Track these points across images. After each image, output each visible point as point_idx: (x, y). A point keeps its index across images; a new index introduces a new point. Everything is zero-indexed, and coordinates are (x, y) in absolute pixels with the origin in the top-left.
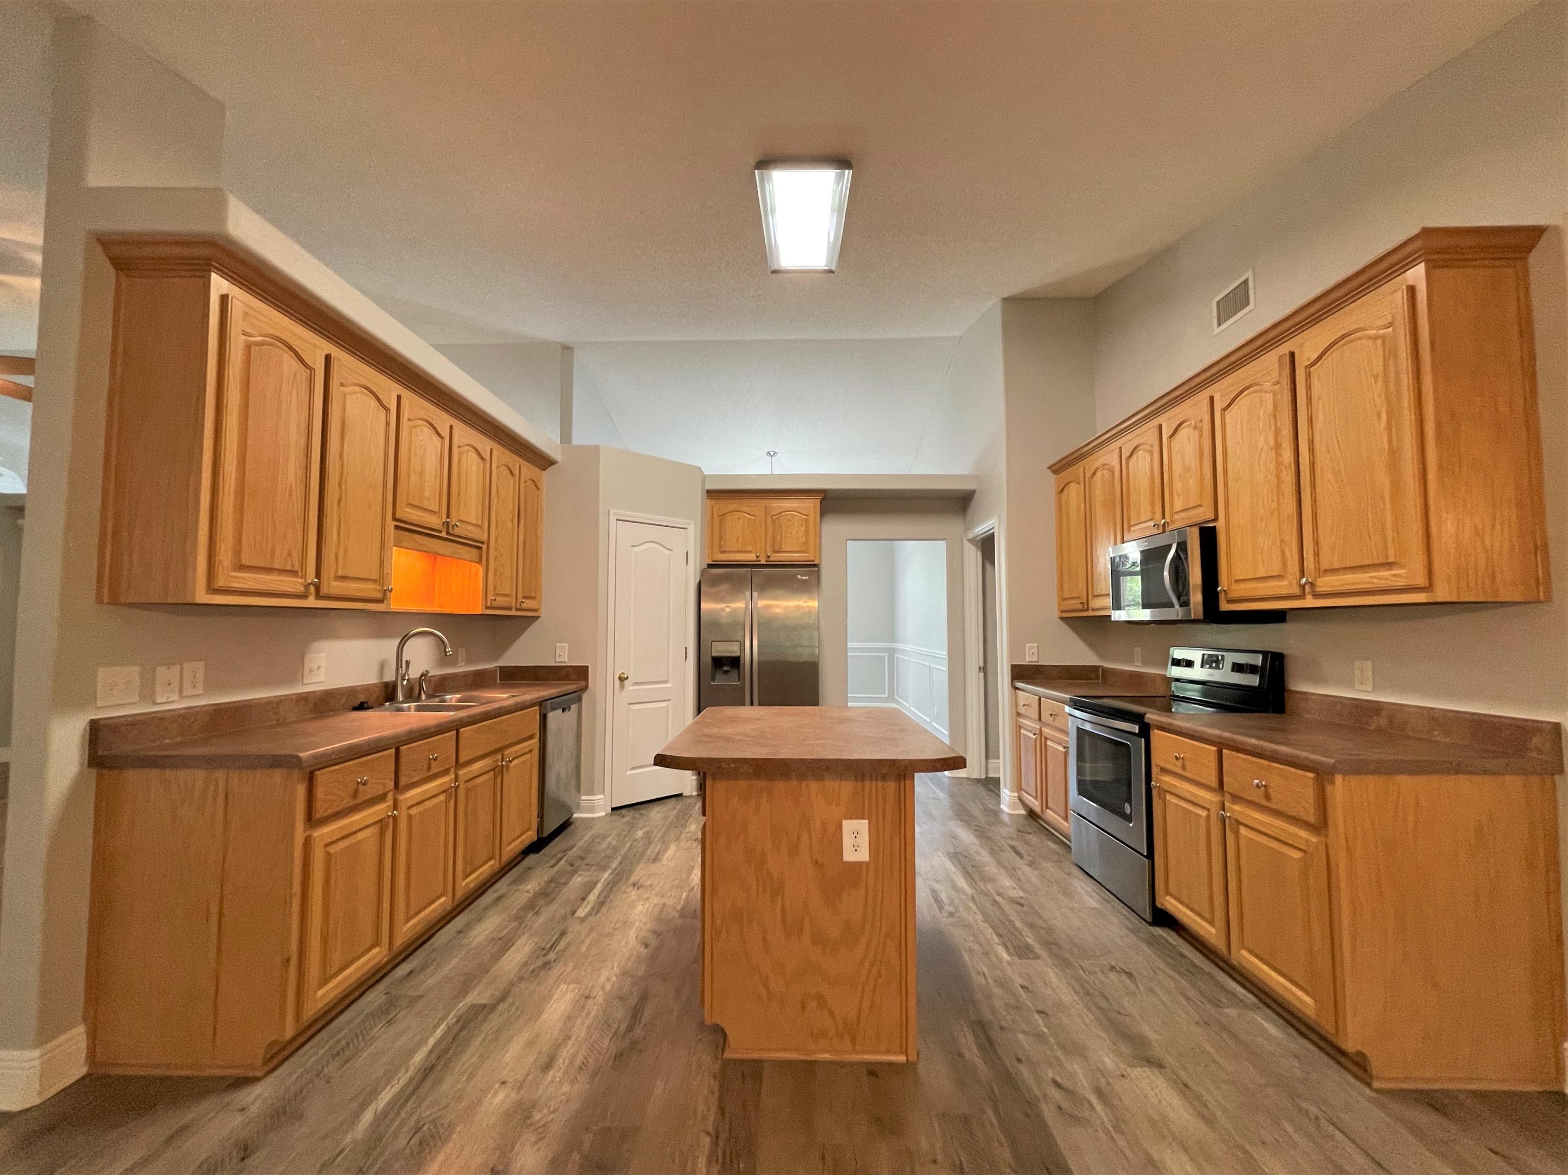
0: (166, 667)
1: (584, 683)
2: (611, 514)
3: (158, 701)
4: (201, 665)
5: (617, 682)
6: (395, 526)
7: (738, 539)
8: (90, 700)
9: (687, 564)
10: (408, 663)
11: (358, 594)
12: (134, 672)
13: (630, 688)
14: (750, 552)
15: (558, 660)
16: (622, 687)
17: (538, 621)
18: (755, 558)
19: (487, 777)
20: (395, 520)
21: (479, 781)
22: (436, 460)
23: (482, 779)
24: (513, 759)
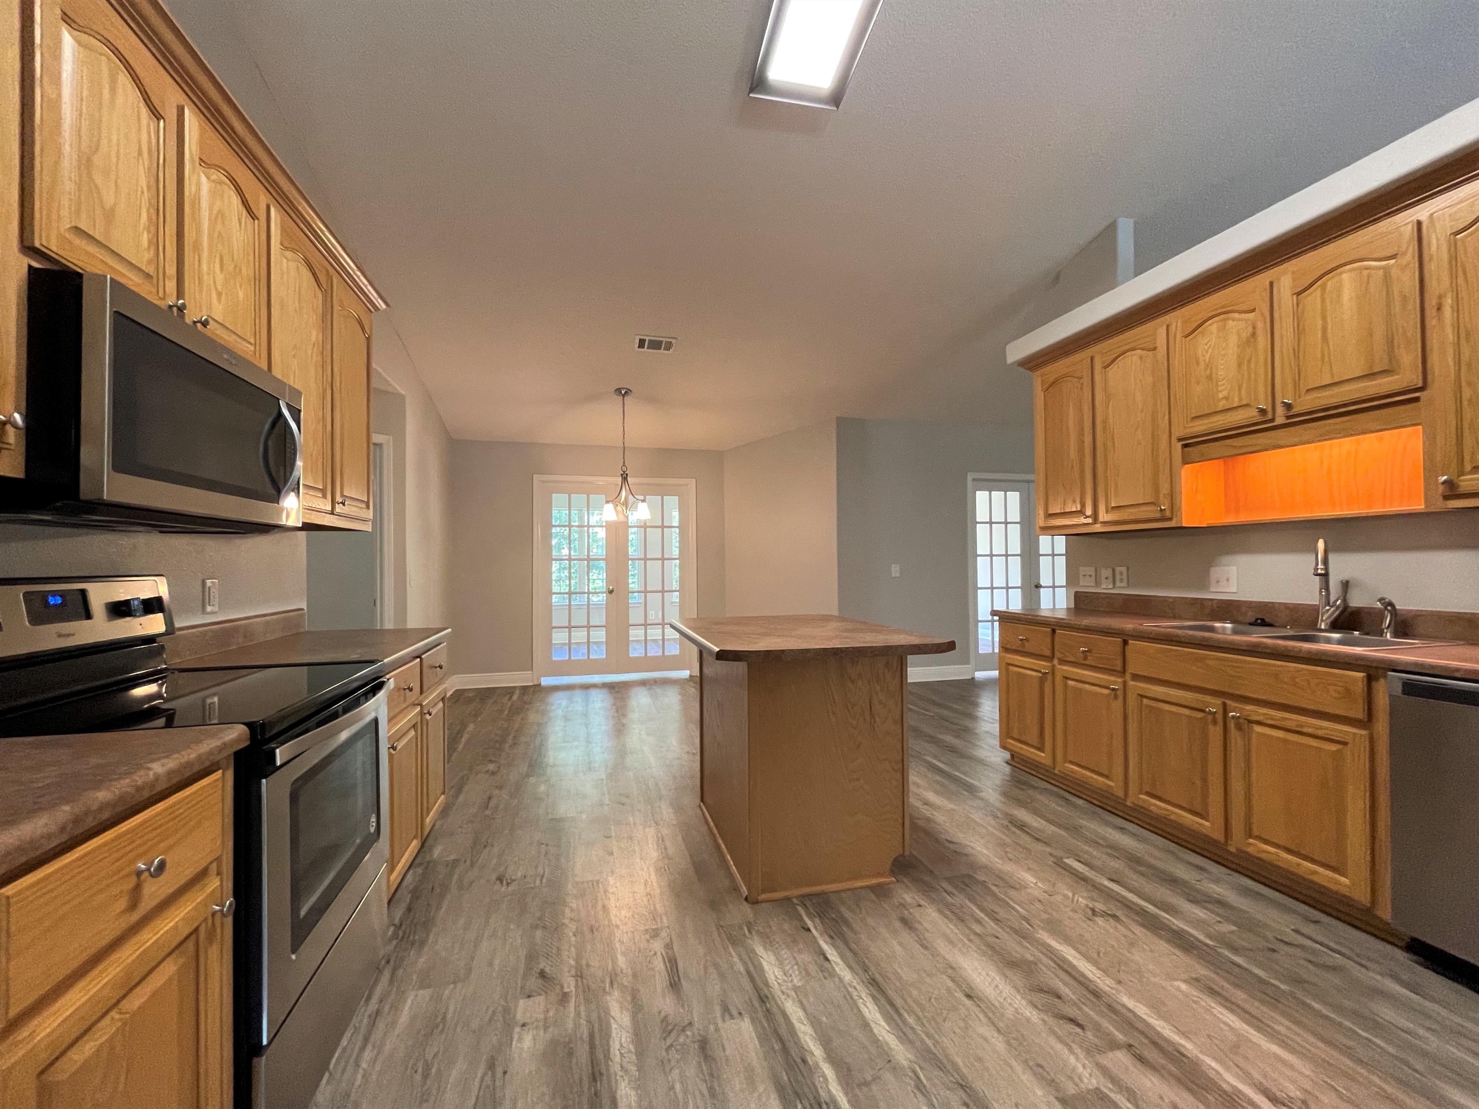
0: (1105, 569)
3: (1102, 587)
4: (1124, 570)
6: (1182, 445)
12: (1092, 571)
19: (1186, 712)
20: (1180, 440)
21: (1167, 707)
22: (1238, 347)
23: (1174, 709)
24: (1259, 723)
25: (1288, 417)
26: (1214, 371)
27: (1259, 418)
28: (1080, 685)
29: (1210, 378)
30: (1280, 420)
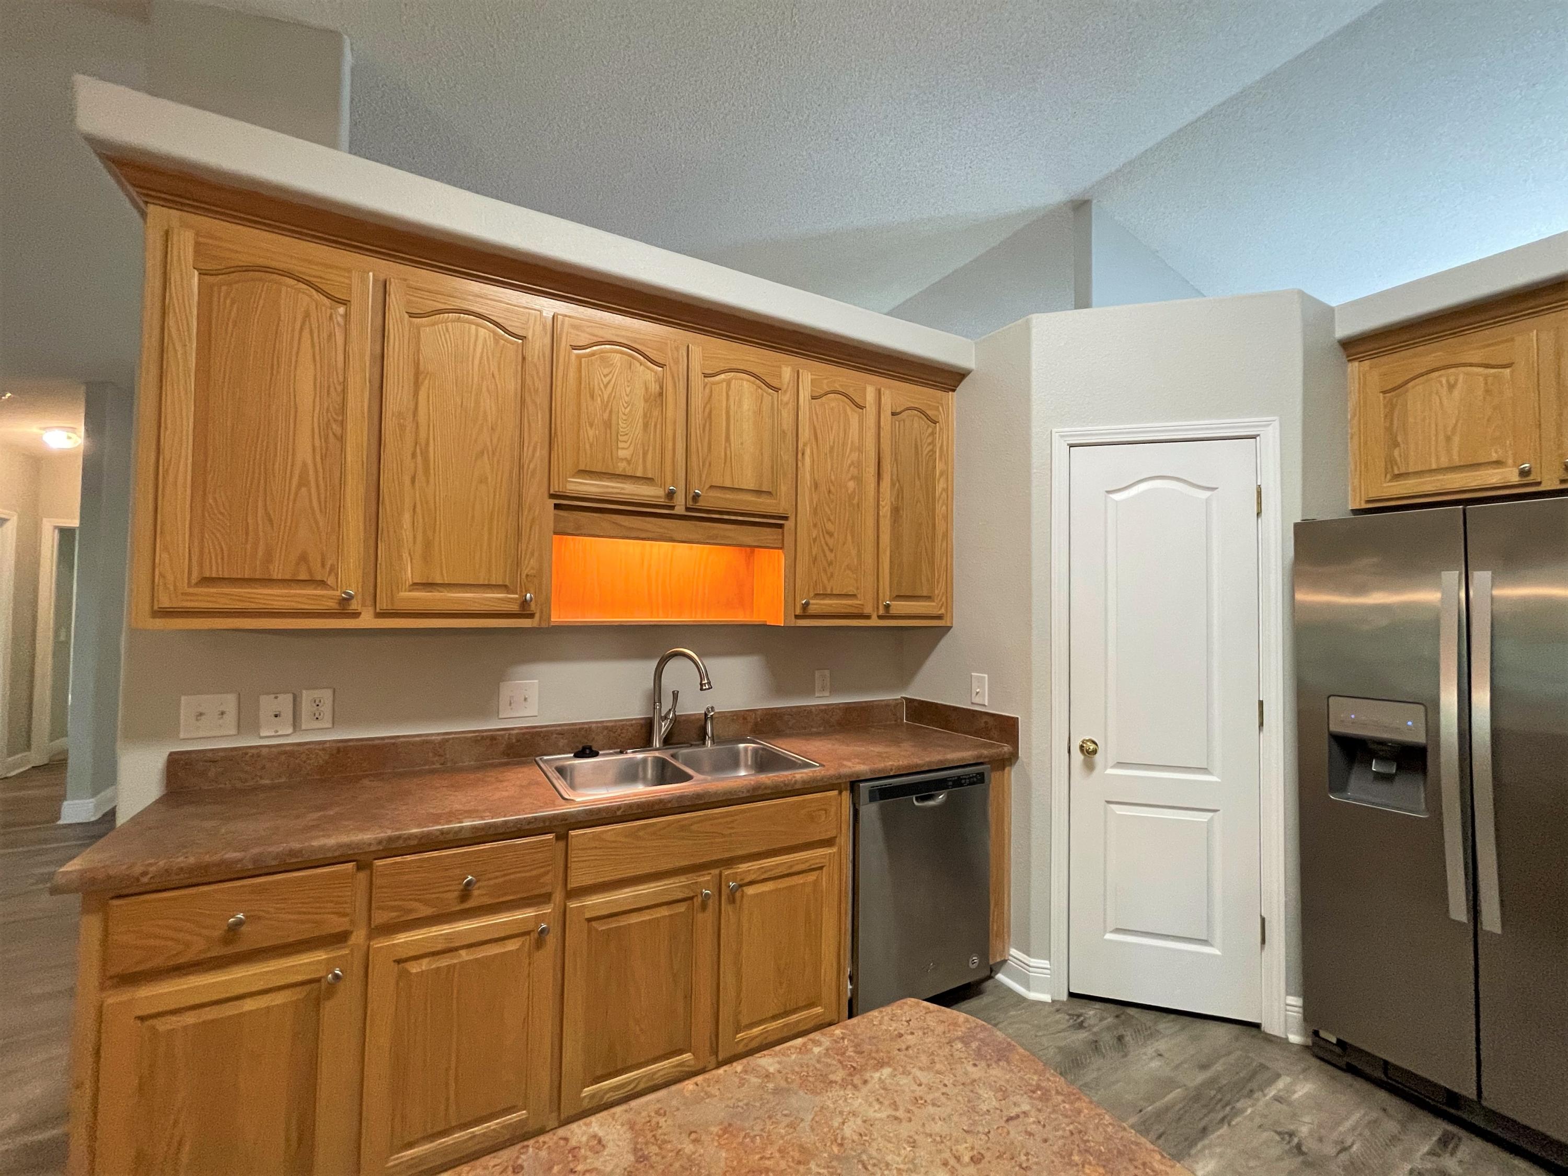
0: (273, 696)
1: (1007, 748)
2: (1055, 436)
3: (262, 735)
4: (326, 695)
5: (1077, 757)
6: (555, 505)
7: (1448, 439)
8: (170, 730)
9: (1259, 514)
10: (675, 695)
11: (475, 608)
12: (230, 702)
13: (1110, 771)
14: (1498, 463)
15: (977, 700)
16: (1089, 766)
17: (950, 633)
18: (1515, 478)
19: (664, 912)
20: (552, 496)
21: (635, 919)
22: (646, 401)
23: (646, 916)
24: (751, 883)
25: (687, 509)
26: (614, 417)
27: (662, 501)
28: (444, 962)
29: (608, 424)
30: (680, 510)
